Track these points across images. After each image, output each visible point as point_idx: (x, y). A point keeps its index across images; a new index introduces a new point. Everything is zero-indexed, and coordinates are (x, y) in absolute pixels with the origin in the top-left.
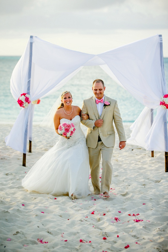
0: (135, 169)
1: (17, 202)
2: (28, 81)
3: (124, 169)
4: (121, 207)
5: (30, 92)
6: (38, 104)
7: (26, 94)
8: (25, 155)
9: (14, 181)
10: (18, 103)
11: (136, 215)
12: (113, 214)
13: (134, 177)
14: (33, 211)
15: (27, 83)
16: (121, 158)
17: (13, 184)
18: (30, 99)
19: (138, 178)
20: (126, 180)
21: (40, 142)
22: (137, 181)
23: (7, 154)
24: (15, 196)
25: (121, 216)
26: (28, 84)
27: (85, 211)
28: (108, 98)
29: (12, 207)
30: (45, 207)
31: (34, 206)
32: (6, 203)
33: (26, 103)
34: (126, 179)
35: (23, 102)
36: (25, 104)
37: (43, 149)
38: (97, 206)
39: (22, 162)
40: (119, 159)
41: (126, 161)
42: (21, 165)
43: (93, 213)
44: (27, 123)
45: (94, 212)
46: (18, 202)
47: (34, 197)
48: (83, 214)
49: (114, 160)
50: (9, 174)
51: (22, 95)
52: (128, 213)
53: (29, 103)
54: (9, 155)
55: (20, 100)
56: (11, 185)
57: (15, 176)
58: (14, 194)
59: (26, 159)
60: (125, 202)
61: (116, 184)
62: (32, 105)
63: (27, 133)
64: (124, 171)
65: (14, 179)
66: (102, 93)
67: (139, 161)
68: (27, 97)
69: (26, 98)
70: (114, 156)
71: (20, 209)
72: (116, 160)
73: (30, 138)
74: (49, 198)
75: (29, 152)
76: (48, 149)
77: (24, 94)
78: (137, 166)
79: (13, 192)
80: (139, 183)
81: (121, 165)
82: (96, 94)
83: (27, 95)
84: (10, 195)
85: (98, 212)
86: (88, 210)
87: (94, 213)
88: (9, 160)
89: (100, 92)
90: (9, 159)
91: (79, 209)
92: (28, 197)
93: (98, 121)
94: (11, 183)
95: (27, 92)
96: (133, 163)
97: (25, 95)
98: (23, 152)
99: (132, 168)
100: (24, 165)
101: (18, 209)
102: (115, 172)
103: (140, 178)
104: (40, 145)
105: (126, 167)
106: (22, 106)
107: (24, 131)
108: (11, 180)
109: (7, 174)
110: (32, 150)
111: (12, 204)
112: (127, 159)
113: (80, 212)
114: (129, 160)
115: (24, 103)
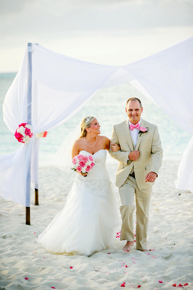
0: (182, 221)
1: (17, 275)
2: (28, 106)
3: (168, 222)
4: (162, 275)
5: (31, 121)
6: (45, 137)
7: (26, 124)
8: (28, 209)
9: (14, 245)
10: (16, 137)
11: (183, 285)
12: (151, 285)
13: (181, 231)
14: (39, 286)
15: (26, 109)
16: (163, 206)
17: (12, 250)
18: (31, 131)
19: (187, 233)
20: (170, 237)
21: (52, 189)
22: (185, 237)
23: (5, 209)
24: (15, 267)
25: (162, 287)
26: (28, 110)
27: (113, 283)
28: (145, 123)
29: (10, 282)
30: (56, 280)
31: (41, 278)
32: (3, 277)
33: (27, 136)
34: (170, 235)
35: (22, 135)
36: (26, 138)
37: (55, 199)
38: (128, 274)
39: (25, 219)
40: (160, 208)
41: (170, 211)
42: (23, 223)
43: (123, 285)
44: (30, 164)
45: (124, 283)
46: (19, 274)
47: (41, 267)
48: (109, 287)
49: (154, 209)
50: (7, 236)
51: (20, 126)
52: (171, 283)
53: (30, 136)
54: (8, 210)
55: (18, 133)
56: (10, 251)
57: (15, 239)
58: (13, 263)
59: (31, 214)
60: (168, 268)
61: (156, 243)
62: (36, 139)
63: (30, 179)
64: (167, 224)
65: (14, 243)
66: (139, 114)
67: (189, 209)
68: (27, 128)
69: (26, 130)
70: (154, 205)
71: (22, 284)
72: (156, 210)
73: (37, 185)
74: (63, 267)
75: (35, 205)
76: (62, 199)
77: (23, 125)
78: (186, 216)
79: (12, 261)
80: (188, 241)
81: (162, 217)
82: (131, 115)
83: (27, 126)
84: (8, 266)
85: (131, 284)
86: (116, 281)
87: (125, 285)
88: (7, 217)
89: (136, 113)
90: (8, 215)
91: (104, 281)
92: (33, 267)
93: (133, 153)
94: (10, 250)
95: (28, 121)
96: (180, 213)
97: (25, 126)
98: (26, 205)
99: (178, 220)
100: (28, 223)
101: (18, 284)
102: (155, 226)
103: (190, 233)
104: (51, 194)
105: (170, 219)
106: (22, 141)
107: (26, 176)
108: (10, 244)
109: (4, 237)
110: (40, 201)
111: (11, 278)
112: (172, 207)
113: (106, 284)
114: (175, 209)
115: (23, 137)
